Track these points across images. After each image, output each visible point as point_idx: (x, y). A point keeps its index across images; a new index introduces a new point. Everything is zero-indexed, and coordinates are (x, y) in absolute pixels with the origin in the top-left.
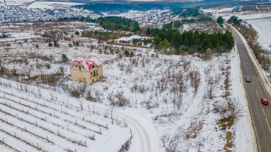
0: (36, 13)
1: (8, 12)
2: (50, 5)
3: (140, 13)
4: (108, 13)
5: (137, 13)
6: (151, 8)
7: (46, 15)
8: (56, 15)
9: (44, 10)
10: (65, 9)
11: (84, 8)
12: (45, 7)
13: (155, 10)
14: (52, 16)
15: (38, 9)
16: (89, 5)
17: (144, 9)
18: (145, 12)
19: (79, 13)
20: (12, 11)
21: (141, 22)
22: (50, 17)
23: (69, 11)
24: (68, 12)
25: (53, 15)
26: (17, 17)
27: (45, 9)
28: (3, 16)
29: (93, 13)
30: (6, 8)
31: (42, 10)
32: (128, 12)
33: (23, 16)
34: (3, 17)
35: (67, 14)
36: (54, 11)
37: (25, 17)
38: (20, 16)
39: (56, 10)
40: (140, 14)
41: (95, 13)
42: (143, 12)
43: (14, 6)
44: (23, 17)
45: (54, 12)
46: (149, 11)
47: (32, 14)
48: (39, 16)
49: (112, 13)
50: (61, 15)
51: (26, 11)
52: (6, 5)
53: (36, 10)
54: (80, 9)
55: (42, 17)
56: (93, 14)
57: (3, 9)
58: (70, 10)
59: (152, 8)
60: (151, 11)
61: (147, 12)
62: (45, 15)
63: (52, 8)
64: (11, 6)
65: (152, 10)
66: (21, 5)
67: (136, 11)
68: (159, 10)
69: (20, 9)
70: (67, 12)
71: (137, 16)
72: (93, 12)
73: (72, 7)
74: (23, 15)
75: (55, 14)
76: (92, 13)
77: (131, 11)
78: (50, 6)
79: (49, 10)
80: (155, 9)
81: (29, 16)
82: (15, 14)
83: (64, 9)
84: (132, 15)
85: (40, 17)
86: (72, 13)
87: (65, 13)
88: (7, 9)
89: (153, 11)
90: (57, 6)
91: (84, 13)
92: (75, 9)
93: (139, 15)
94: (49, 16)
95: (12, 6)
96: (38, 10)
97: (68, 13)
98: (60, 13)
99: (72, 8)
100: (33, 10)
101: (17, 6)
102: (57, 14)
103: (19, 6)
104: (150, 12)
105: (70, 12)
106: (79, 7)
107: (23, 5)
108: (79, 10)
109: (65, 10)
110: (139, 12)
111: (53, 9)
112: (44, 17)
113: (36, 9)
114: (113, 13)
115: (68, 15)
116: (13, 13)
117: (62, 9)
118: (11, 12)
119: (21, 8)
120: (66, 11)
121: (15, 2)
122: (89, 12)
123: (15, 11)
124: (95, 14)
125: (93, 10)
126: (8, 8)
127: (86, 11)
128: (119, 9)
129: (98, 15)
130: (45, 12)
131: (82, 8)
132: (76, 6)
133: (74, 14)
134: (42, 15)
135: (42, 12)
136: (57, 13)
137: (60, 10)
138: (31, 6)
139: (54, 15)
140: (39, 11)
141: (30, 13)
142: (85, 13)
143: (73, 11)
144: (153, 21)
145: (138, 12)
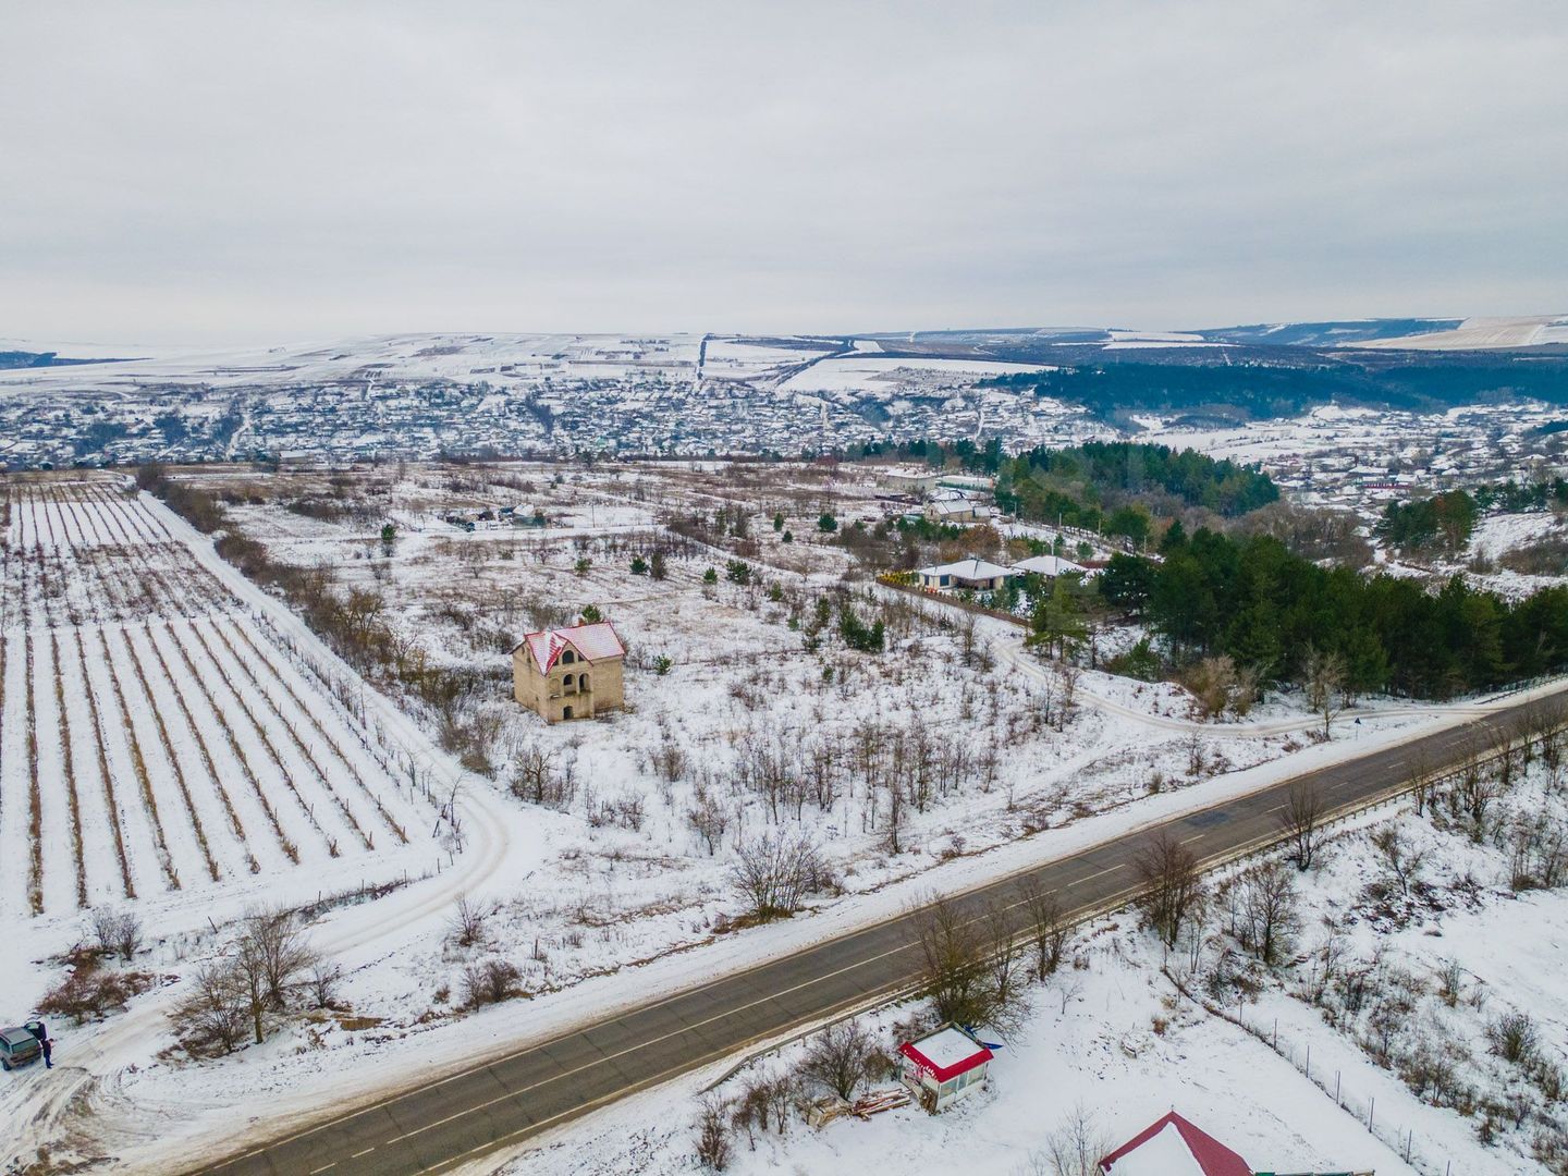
0: (805, 414)
1: (698, 409)
2: (881, 377)
3: (1384, 421)
4: (1171, 420)
5: (1364, 420)
6: (1479, 394)
7: (847, 424)
8: (891, 424)
9: (848, 400)
10: (945, 394)
11: (1041, 392)
12: (855, 388)
13: (1503, 407)
14: (872, 429)
15: (822, 394)
16: (1071, 372)
17: (1424, 398)
18: (1421, 418)
19: (1006, 415)
20: (714, 403)
21: (1337, 480)
22: (860, 432)
23: (960, 403)
24: (953, 408)
25: (878, 426)
26: (724, 433)
27: (853, 394)
28: (672, 426)
29: (1085, 417)
30: (696, 388)
31: (837, 401)
32: (1305, 414)
33: (750, 427)
34: (671, 431)
35: (947, 421)
36: (889, 403)
37: (758, 430)
38: (739, 427)
39: (900, 398)
40: (1377, 430)
41: (1094, 418)
42: (1406, 416)
43: (729, 381)
44: (750, 430)
45: (890, 409)
46: (1454, 413)
47: (790, 416)
48: (813, 429)
49: (1196, 418)
50: (914, 423)
51: (770, 402)
52: (700, 376)
53: (810, 399)
54: (1017, 392)
55: (826, 434)
56: (1078, 422)
57: (681, 395)
58: (965, 397)
59: (1486, 393)
60: (1477, 409)
61: (1436, 418)
62: (842, 424)
63: (881, 390)
64: (718, 379)
65: (1479, 401)
66: (759, 378)
67: (1355, 413)
68: (1534, 407)
69: (747, 397)
70: (947, 412)
71: (1345, 442)
72: (1082, 410)
73: (983, 384)
74: (750, 422)
75: (887, 417)
76: (1076, 416)
77: (1328, 412)
78: (878, 378)
79: (870, 400)
80: (1507, 401)
81: (775, 425)
82: (719, 418)
83: (938, 394)
84: (1317, 432)
85: (815, 433)
86: (974, 413)
87: (939, 413)
88: (697, 394)
89: (1484, 411)
90: (908, 382)
91: (1031, 418)
92: (992, 396)
93: (1368, 434)
94: (859, 428)
95: (723, 382)
96: (817, 401)
97: (951, 416)
98: (913, 415)
99: (977, 391)
100: (800, 400)
101: (741, 383)
102: (899, 419)
103: (749, 379)
104: (1461, 417)
105: (965, 408)
106: (1015, 384)
107: (768, 378)
108: (1010, 400)
109: (944, 400)
110: (1378, 414)
111: (888, 396)
112: (833, 434)
113: (812, 395)
114: (1202, 418)
115: (946, 426)
116: (713, 412)
117: (930, 392)
118: (710, 407)
119: (754, 391)
120: (947, 405)
121: (741, 365)
122: (1061, 410)
123: (728, 402)
124: (1089, 424)
125: (1083, 404)
126: (703, 392)
127: (1049, 405)
128: (1251, 395)
129: (1102, 430)
130: (845, 407)
131: (1031, 392)
132: (1000, 382)
133: (978, 420)
134: (827, 425)
135: (835, 409)
136: (901, 412)
137: (917, 400)
138: (799, 382)
139: (884, 425)
140: (824, 404)
141: (783, 412)
142: (1036, 414)
143: (977, 408)
144: (1413, 479)
145: (1371, 413)
